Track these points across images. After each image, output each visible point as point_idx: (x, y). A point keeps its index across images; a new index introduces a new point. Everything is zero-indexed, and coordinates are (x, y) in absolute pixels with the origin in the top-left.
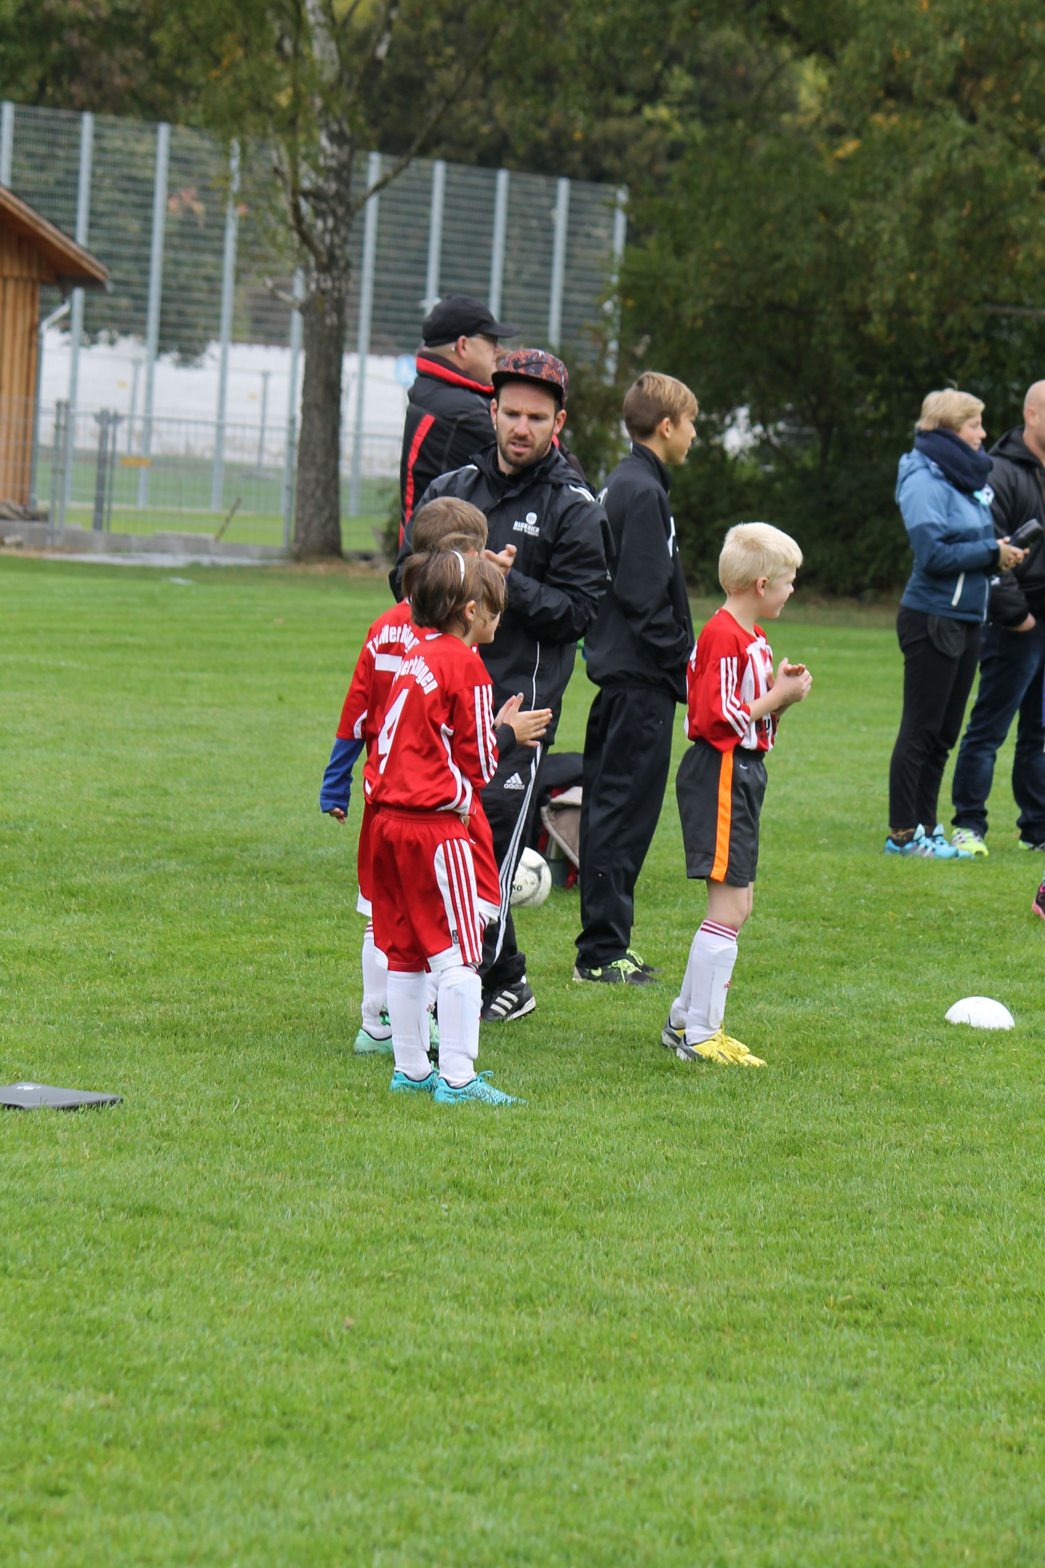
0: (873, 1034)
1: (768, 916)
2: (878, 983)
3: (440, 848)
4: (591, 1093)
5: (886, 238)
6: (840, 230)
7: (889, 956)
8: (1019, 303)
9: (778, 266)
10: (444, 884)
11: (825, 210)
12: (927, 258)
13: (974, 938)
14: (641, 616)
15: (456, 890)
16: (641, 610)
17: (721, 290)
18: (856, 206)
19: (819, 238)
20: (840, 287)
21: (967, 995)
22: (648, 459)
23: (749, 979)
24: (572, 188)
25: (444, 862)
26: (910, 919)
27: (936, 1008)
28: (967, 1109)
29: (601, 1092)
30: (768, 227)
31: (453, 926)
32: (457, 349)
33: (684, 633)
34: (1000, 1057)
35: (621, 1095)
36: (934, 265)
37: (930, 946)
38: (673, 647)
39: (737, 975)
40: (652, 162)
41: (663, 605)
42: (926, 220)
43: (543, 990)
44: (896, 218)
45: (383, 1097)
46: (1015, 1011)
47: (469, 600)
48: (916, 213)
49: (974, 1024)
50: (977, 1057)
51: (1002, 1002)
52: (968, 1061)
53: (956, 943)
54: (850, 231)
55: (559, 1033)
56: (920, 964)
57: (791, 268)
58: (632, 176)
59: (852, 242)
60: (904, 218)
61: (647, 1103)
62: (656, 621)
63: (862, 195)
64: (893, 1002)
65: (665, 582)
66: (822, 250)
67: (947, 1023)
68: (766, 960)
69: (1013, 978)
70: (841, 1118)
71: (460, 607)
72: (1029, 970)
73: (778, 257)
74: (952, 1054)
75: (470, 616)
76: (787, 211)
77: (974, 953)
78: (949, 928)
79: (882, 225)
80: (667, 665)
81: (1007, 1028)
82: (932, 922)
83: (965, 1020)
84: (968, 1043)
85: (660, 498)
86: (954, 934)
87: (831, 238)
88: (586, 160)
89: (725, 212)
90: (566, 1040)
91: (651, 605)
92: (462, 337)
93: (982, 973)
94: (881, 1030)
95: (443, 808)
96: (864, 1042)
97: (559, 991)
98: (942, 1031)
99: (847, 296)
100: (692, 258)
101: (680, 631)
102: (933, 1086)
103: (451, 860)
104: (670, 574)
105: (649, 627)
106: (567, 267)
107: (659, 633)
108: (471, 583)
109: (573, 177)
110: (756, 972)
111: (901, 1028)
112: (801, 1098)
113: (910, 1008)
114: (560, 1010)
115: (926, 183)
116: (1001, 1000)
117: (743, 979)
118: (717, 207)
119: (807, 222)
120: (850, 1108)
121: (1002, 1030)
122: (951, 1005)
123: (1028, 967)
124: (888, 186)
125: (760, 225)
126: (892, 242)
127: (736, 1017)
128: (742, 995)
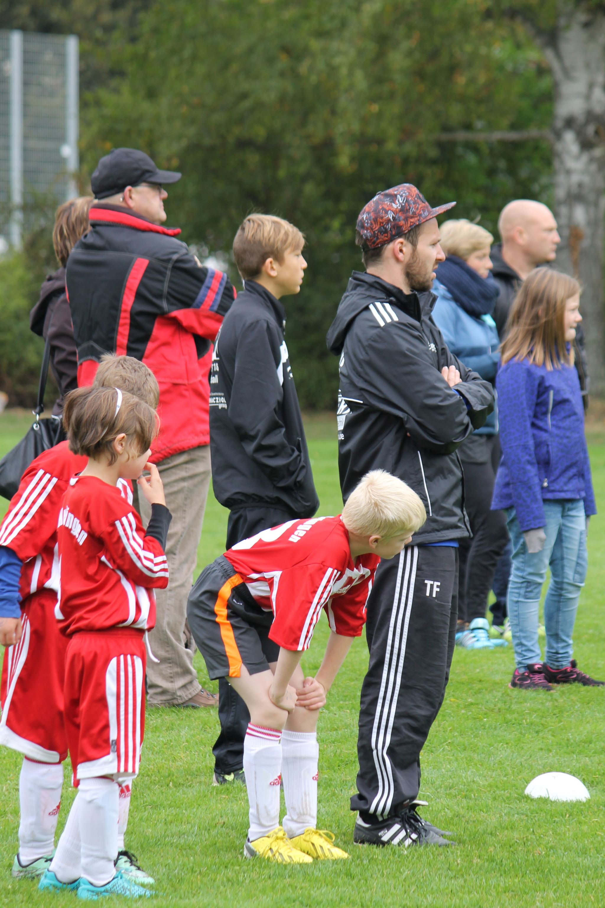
0: (462, 812)
1: (341, 708)
2: (456, 764)
3: (114, 661)
4: (218, 882)
5: (344, 71)
6: (303, 68)
7: (460, 739)
8: (468, 127)
9: (247, 104)
10: (112, 695)
11: (286, 50)
12: (386, 88)
13: (534, 718)
14: (253, 438)
15: (122, 702)
16: (252, 433)
17: (192, 131)
18: (315, 45)
19: (282, 74)
20: (304, 122)
21: (541, 772)
22: (260, 294)
23: (336, 768)
24: (25, 41)
25: (115, 675)
26: (472, 704)
27: (515, 785)
28: (568, 877)
29: (228, 880)
30: (235, 67)
31: (113, 736)
32: (124, 199)
33: (296, 453)
34: (585, 828)
35: (247, 881)
36: (392, 95)
37: (495, 729)
38: (287, 466)
39: (325, 765)
40: (98, 11)
41: (273, 427)
42: (381, 55)
43: (149, 789)
44: (353, 53)
45: (30, 897)
46: (589, 784)
47: (119, 432)
48: (371, 47)
49: (552, 798)
50: (563, 828)
51: (574, 775)
52: (555, 832)
53: (520, 724)
54: (311, 69)
55: (174, 829)
56: (491, 745)
57: (259, 105)
58: (79, 26)
59: (314, 79)
60: (360, 52)
61: (273, 888)
62: (265, 442)
63: (321, 34)
64: (474, 781)
65: (273, 404)
66: (289, 86)
67: (528, 798)
68: (347, 749)
69: (579, 753)
70: (454, 891)
71: (110, 438)
72: (592, 746)
73: (244, 96)
74: (540, 826)
75: (119, 448)
76: (251, 51)
77: (537, 732)
78: (509, 710)
79: (338, 60)
80: (281, 484)
81: (584, 800)
82: (492, 706)
83: (544, 794)
84: (552, 816)
85: (268, 327)
86: (516, 715)
87: (296, 76)
88: (34, 13)
89: (194, 58)
90: (181, 835)
91: (261, 426)
92: (128, 188)
93: (550, 751)
94: (469, 809)
95: (121, 625)
96: (456, 819)
97: (164, 789)
98: (525, 806)
99: (310, 129)
100: (164, 101)
101: (293, 451)
102: (531, 857)
103: (122, 674)
104: (279, 398)
105: (260, 448)
106: (25, 115)
107: (271, 453)
108: (124, 416)
109: (23, 29)
110: (342, 761)
111: (487, 806)
112: (413, 874)
113: (490, 786)
114: (170, 806)
115: (377, 18)
116: (573, 773)
117: (330, 767)
118: (187, 53)
119: (271, 61)
120: (461, 881)
121: (579, 802)
122: (528, 782)
123: (590, 743)
124: (344, 24)
125: (226, 65)
126: (351, 74)
127: (332, 804)
128: (333, 783)
